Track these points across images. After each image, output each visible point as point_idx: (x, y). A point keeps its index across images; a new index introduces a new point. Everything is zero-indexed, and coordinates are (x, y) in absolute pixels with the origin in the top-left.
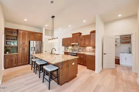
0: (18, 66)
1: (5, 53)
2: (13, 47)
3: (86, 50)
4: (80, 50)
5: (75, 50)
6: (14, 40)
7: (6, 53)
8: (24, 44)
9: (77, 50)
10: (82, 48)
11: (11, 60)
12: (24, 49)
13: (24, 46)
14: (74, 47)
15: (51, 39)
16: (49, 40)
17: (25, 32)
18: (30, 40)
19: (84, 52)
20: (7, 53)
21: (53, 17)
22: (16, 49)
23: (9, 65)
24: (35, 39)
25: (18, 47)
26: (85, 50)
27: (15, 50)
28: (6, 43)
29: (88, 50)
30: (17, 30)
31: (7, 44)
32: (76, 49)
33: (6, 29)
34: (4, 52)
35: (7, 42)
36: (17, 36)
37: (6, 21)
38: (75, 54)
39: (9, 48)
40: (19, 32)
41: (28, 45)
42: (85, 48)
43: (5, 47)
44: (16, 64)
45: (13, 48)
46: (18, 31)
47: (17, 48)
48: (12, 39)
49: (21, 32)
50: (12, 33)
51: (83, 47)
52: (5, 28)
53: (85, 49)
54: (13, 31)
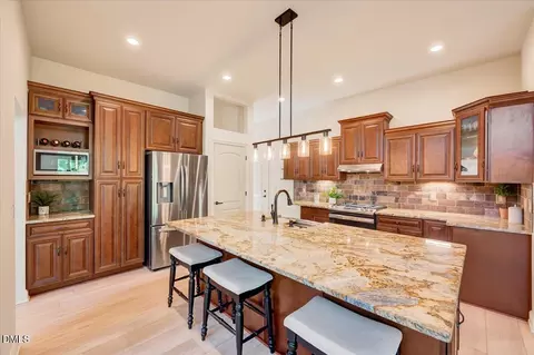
0: (94, 277)
1: (32, 211)
2: (69, 182)
3: (420, 201)
4: (382, 199)
5: (356, 197)
6: (74, 145)
7: (37, 213)
8: (121, 166)
9: (362, 198)
10: (395, 188)
11: (61, 248)
12: (121, 193)
13: (121, 179)
14: (350, 181)
15: (269, 142)
16: (255, 145)
17: (126, 107)
18: (148, 148)
19: (405, 208)
20: (44, 210)
21: (287, 17)
22: (84, 193)
23: (51, 274)
24: (172, 145)
25: (97, 183)
26: (411, 200)
27: (81, 199)
28: (35, 161)
29: (433, 197)
30: (91, 99)
31: (38, 168)
32: (358, 192)
33: (35, 90)
34: (29, 206)
35: (39, 155)
36: (87, 129)
37: (35, 49)
38: (371, 221)
39: (51, 188)
40: (97, 107)
41: (142, 175)
42: (413, 190)
43: (32, 184)
44: (84, 267)
45: (68, 187)
46: (93, 103)
47: (87, 188)
48: (63, 145)
49: (109, 107)
50: (65, 110)
51: (399, 183)
52: (30, 84)
53: (412, 196)
54: (68, 101)
